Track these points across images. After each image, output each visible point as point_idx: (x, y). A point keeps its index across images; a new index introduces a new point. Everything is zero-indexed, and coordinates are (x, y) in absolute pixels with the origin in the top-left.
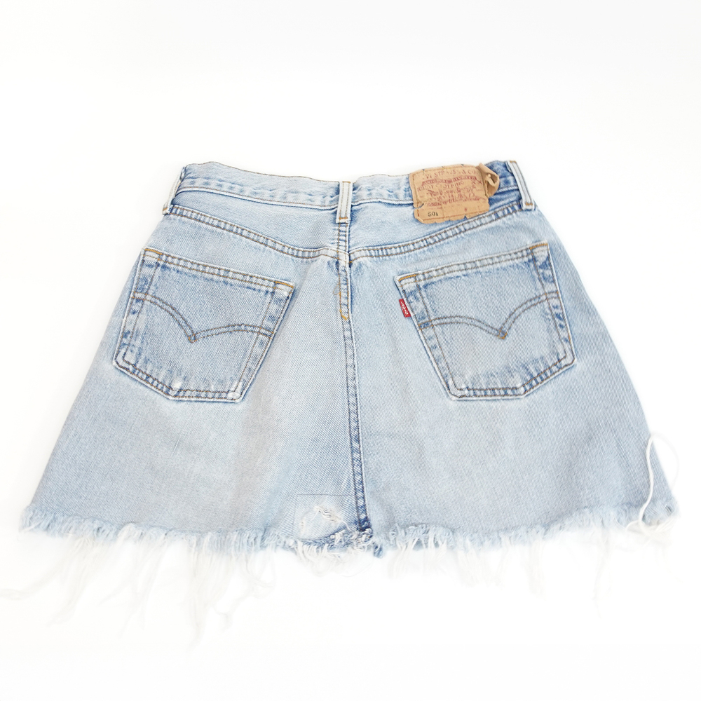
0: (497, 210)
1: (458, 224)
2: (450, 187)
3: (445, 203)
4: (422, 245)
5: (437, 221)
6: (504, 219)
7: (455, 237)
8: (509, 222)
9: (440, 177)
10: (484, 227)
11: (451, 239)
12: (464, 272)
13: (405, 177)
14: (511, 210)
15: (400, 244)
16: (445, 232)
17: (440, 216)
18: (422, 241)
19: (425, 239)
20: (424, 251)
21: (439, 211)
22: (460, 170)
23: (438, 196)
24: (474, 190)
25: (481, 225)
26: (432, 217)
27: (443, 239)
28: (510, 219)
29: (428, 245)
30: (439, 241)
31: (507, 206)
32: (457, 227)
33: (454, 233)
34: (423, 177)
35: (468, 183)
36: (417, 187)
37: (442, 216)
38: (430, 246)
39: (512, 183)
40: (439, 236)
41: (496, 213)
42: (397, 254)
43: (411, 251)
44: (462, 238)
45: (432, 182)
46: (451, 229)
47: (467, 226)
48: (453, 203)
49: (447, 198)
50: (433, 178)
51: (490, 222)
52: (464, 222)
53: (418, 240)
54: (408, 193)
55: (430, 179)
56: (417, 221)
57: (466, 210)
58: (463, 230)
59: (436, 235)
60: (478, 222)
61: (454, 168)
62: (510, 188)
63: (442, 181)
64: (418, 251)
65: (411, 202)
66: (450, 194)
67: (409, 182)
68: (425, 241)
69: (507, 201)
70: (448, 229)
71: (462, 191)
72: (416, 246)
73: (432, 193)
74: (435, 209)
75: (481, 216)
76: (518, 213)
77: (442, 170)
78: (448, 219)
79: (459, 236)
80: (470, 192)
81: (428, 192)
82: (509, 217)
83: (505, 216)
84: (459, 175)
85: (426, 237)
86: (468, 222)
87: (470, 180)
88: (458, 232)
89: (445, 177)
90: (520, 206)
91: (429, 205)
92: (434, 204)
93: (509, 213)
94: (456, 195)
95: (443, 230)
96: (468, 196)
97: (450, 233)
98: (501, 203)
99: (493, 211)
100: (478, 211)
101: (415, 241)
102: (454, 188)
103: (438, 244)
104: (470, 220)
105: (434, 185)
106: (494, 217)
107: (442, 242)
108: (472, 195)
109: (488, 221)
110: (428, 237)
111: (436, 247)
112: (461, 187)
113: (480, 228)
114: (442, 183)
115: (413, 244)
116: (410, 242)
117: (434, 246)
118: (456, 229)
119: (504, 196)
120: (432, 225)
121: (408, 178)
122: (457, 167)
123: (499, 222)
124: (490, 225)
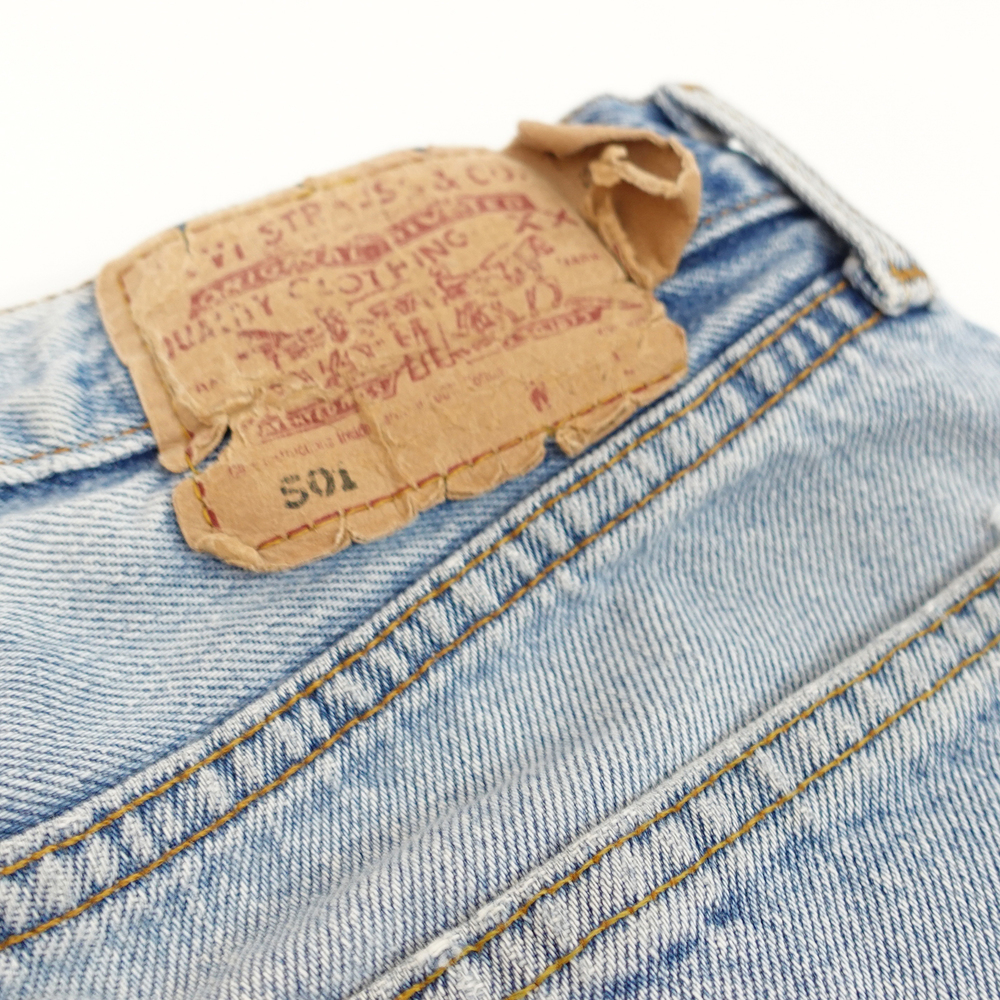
0: (739, 349)
1: (519, 513)
2: (386, 278)
3: (384, 384)
4: (298, 748)
5: (361, 527)
6: (804, 397)
7: (524, 610)
8: (842, 412)
9: (301, 240)
10: (696, 484)
11: (497, 633)
12: (710, 887)
13: (68, 304)
14: (822, 337)
15: (113, 798)
16: (441, 592)
17: (372, 484)
18: (288, 710)
19: (310, 691)
20: (324, 794)
21: (354, 457)
22: (416, 173)
23: (324, 352)
24: (548, 263)
25: (675, 473)
26: (316, 506)
27: (442, 652)
28: (838, 391)
29: (342, 731)
30: (420, 674)
31: (783, 314)
32: (513, 534)
33: (507, 583)
34: (187, 263)
35: (495, 231)
36: (157, 334)
37: (385, 487)
38: (361, 737)
39: (753, 186)
40: (406, 636)
41: (738, 374)
42: (93, 900)
43: (214, 824)
44: (571, 600)
45: (254, 276)
46: (475, 562)
47: (582, 510)
48: (442, 376)
49: (388, 354)
50: (255, 253)
51: (726, 440)
52: (552, 487)
53: (256, 711)
54: (101, 389)
55: (232, 265)
56: (214, 563)
57: (539, 397)
58: (560, 542)
59: (384, 637)
60: (649, 462)
61: (377, 179)
62: (755, 214)
63: (320, 257)
64: (272, 804)
65: (134, 444)
66: (403, 322)
67: (99, 328)
68: (308, 710)
69: (769, 288)
70: (455, 562)
71: (471, 287)
72: (252, 765)
73: (271, 343)
74: (326, 446)
75: (656, 415)
76: (875, 340)
77: (305, 199)
78: (434, 495)
79: (545, 595)
80: (529, 282)
81: (243, 345)
82: (827, 376)
83: (798, 378)
84: (420, 204)
85: (309, 671)
86: (584, 481)
87: (500, 216)
88: (529, 566)
89: (333, 232)
90: (864, 300)
91: (273, 429)
92: (310, 417)
93: (821, 356)
94: (442, 317)
95: (424, 585)
96: (523, 310)
97: (478, 592)
98: (742, 306)
99: (714, 368)
100: (624, 384)
101: (233, 728)
102: (418, 280)
103: (417, 698)
104: (587, 463)
105: (277, 290)
106: (736, 402)
107: (438, 678)
108: (544, 297)
109: (709, 439)
110: (324, 663)
111: (406, 723)
112: (455, 263)
113: (670, 501)
114: (320, 272)
115: (221, 758)
116: (191, 752)
117: (387, 721)
118: (513, 552)
119: (736, 268)
120: (333, 562)
121: (90, 307)
122: (395, 166)
123: (780, 428)
124: (731, 461)
